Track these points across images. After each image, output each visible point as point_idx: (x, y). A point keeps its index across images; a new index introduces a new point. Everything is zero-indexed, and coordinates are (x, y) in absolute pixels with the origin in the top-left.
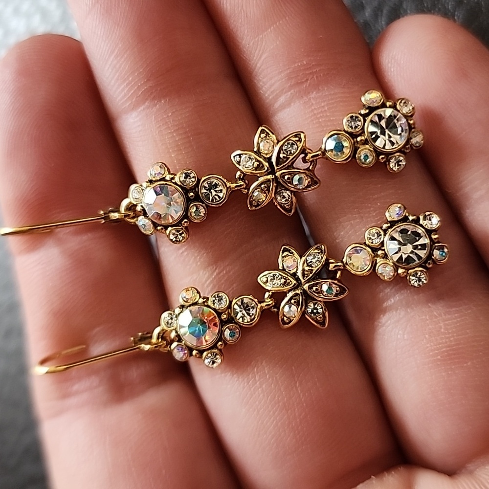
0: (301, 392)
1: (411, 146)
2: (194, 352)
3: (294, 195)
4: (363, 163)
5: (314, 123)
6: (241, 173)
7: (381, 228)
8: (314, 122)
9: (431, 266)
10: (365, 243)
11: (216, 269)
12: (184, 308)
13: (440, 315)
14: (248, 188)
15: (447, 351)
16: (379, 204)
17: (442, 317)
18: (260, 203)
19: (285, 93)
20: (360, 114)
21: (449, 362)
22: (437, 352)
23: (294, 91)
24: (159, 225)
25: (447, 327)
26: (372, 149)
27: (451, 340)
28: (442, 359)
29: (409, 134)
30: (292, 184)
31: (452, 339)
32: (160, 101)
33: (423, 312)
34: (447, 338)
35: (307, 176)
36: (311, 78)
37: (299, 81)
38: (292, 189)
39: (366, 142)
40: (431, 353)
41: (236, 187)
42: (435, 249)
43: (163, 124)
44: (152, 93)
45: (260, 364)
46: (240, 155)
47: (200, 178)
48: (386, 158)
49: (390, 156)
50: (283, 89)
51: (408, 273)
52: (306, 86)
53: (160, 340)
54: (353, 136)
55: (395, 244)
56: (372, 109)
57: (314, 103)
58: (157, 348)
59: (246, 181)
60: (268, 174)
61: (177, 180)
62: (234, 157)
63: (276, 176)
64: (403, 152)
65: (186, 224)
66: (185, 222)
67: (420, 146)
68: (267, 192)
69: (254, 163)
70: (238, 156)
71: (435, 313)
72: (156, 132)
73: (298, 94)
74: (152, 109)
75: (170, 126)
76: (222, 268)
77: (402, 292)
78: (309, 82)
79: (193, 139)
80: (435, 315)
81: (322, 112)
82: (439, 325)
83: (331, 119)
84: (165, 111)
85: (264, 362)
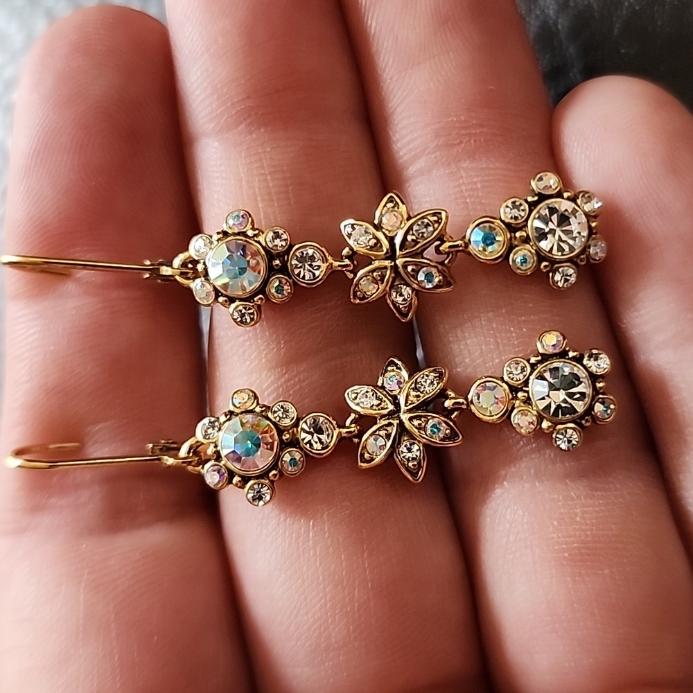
0: (368, 567)
1: (587, 256)
2: (236, 479)
3: (416, 295)
4: (519, 268)
5: (458, 203)
6: (350, 249)
7: (528, 361)
8: (459, 201)
9: (588, 424)
10: (502, 379)
11: (286, 373)
12: (233, 416)
13: (579, 497)
14: (355, 272)
15: (579, 549)
16: (524, 330)
17: (580, 500)
18: (367, 296)
20: (526, 201)
21: (578, 564)
22: (564, 546)
23: (440, 155)
24: (223, 295)
25: (585, 515)
26: (533, 251)
27: (587, 535)
28: (570, 557)
29: (588, 240)
30: (416, 279)
31: (589, 533)
32: (259, 129)
33: (556, 489)
34: (583, 531)
35: (439, 271)
36: (467, 142)
37: (450, 143)
38: (415, 286)
39: (526, 240)
40: (556, 547)
41: (339, 266)
42: (597, 401)
43: (256, 161)
44: (249, 116)
45: (319, 516)
46: (353, 225)
47: (293, 244)
48: (550, 266)
49: (557, 265)
51: (555, 429)
52: (458, 151)
53: (191, 455)
54: (511, 228)
55: (543, 385)
56: (542, 197)
57: (464, 175)
59: (355, 262)
60: (386, 259)
61: (261, 239)
62: (345, 226)
63: (396, 264)
64: (575, 264)
65: (260, 301)
66: (260, 299)
67: (599, 260)
68: (379, 282)
69: (370, 239)
70: (350, 226)
71: (573, 494)
72: (243, 169)
73: (444, 159)
74: (246, 137)
75: (265, 165)
76: (295, 372)
77: (533, 456)
78: (463, 145)
79: (292, 190)
80: (571, 496)
81: (472, 189)
82: (575, 510)
83: (483, 201)
84: (262, 144)
85: (326, 513)
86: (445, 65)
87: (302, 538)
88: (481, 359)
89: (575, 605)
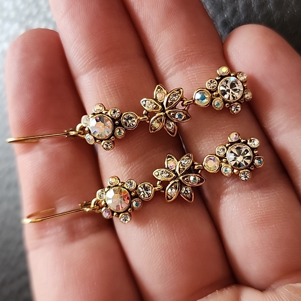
1: (244, 99)
2: (115, 214)
3: (176, 125)
4: (216, 108)
6: (146, 111)
7: (225, 146)
8: (189, 84)
9: (253, 169)
10: (216, 154)
11: (130, 166)
12: (110, 188)
13: (258, 197)
14: (149, 120)
15: (261, 218)
16: (224, 132)
18: (156, 129)
19: (173, 67)
20: (216, 80)
21: (262, 225)
22: (255, 218)
23: (178, 66)
24: (98, 139)
25: (261, 204)
26: (222, 100)
27: (263, 212)
28: (258, 223)
29: (244, 92)
30: (175, 118)
32: (101, 68)
33: (248, 195)
34: (261, 211)
35: (184, 113)
36: (188, 59)
37: (181, 61)
38: (175, 121)
39: (218, 96)
41: (143, 119)
42: (255, 159)
43: (102, 82)
44: (97, 64)
45: (154, 222)
47: (122, 113)
48: (229, 105)
49: (232, 104)
50: (171, 65)
51: (239, 172)
52: (185, 63)
53: (95, 206)
54: (211, 92)
55: (232, 155)
56: (222, 77)
57: (189, 73)
58: (94, 210)
59: (149, 116)
60: (161, 112)
61: (109, 114)
62: (142, 102)
63: (166, 113)
64: (240, 103)
65: (113, 139)
66: (113, 138)
67: (249, 99)
68: (160, 122)
69: (153, 105)
70: (144, 101)
71: (255, 196)
72: (98, 86)
73: (180, 68)
74: (96, 73)
75: (106, 83)
76: (134, 165)
77: (236, 183)
78: (186, 61)
79: (119, 91)
80: (255, 197)
81: (193, 78)
82: (257, 203)
83: (198, 82)
84: (104, 74)
85: (156, 221)
86: (173, 29)
87: (148, 232)
88: (209, 147)
89: (263, 242)
